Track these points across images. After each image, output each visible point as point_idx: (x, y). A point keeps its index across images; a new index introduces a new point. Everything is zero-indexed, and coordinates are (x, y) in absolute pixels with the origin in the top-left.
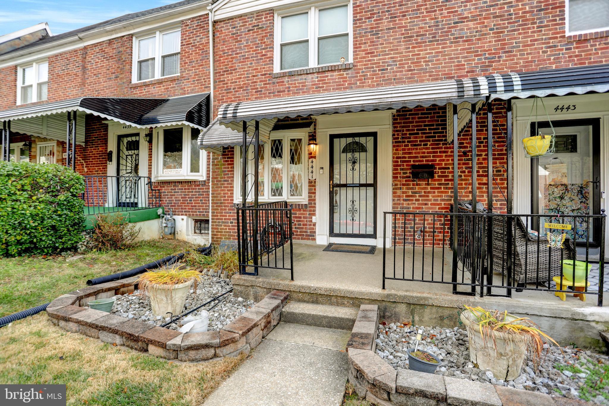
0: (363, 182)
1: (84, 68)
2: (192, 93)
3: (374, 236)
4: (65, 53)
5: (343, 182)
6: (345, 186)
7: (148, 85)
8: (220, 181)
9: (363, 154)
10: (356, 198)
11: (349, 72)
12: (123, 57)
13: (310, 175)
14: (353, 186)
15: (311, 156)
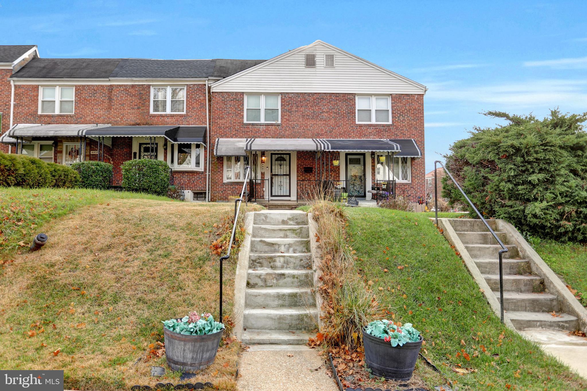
0: (285, 173)
1: (110, 99)
2: (194, 125)
3: (290, 196)
4: (92, 86)
5: (276, 173)
6: (277, 175)
7: (164, 117)
8: (216, 172)
9: (285, 162)
10: (282, 180)
11: (279, 127)
12: (143, 96)
13: (262, 170)
14: (281, 175)
15: (262, 162)
